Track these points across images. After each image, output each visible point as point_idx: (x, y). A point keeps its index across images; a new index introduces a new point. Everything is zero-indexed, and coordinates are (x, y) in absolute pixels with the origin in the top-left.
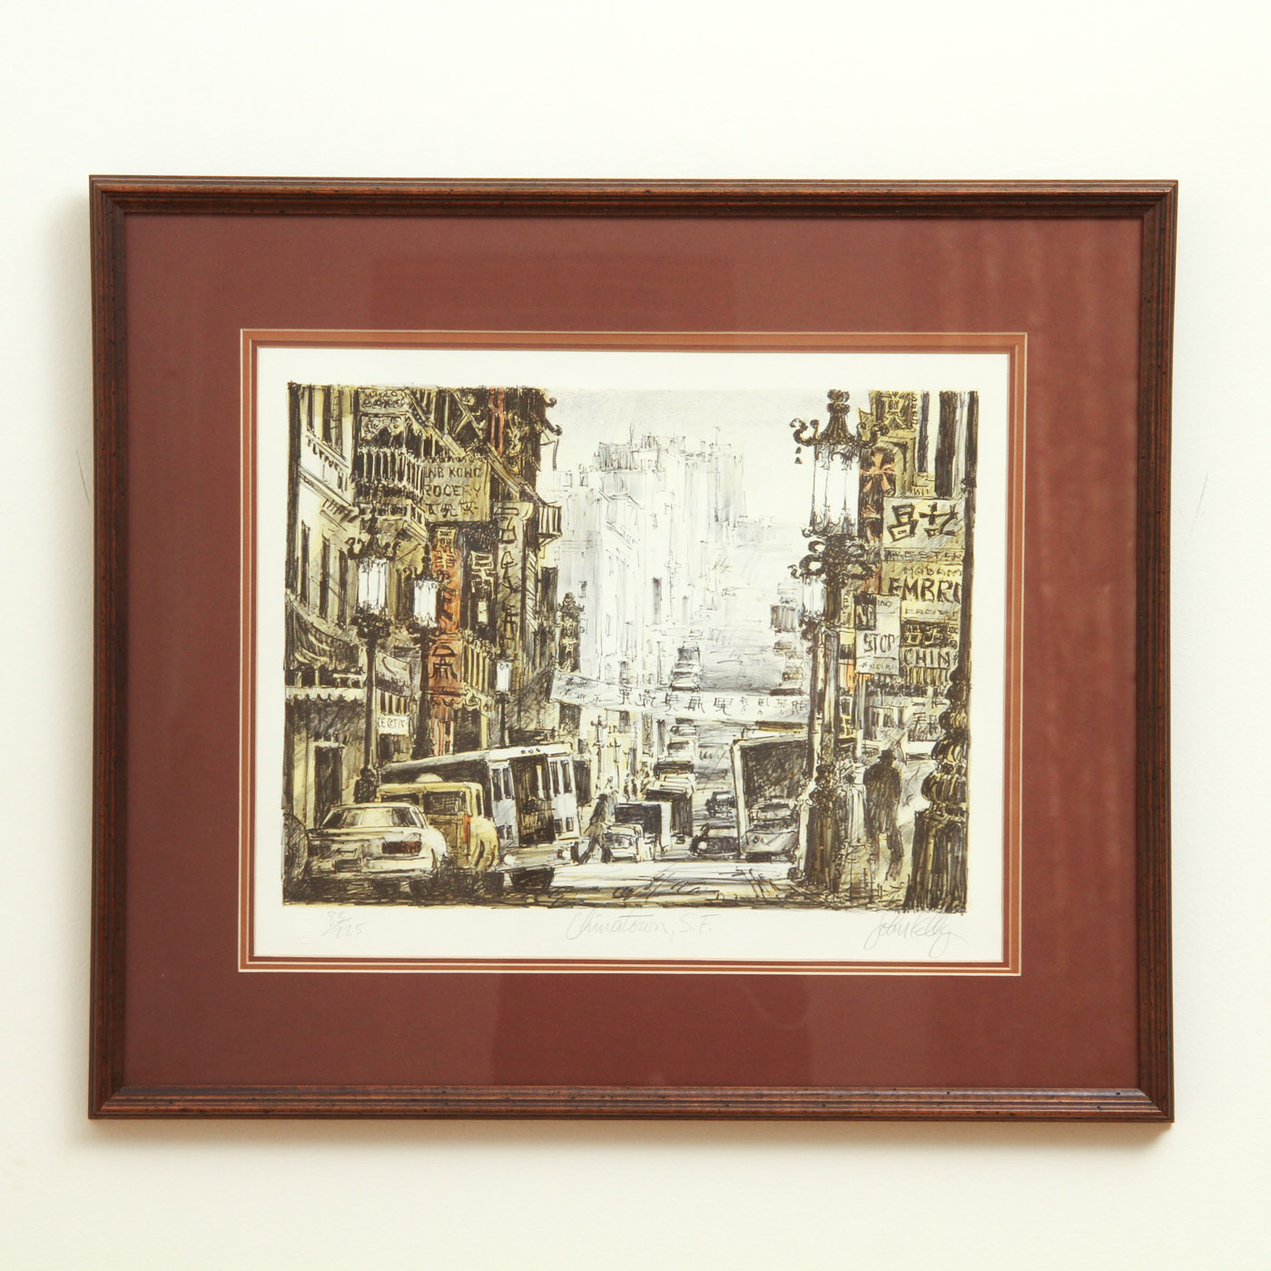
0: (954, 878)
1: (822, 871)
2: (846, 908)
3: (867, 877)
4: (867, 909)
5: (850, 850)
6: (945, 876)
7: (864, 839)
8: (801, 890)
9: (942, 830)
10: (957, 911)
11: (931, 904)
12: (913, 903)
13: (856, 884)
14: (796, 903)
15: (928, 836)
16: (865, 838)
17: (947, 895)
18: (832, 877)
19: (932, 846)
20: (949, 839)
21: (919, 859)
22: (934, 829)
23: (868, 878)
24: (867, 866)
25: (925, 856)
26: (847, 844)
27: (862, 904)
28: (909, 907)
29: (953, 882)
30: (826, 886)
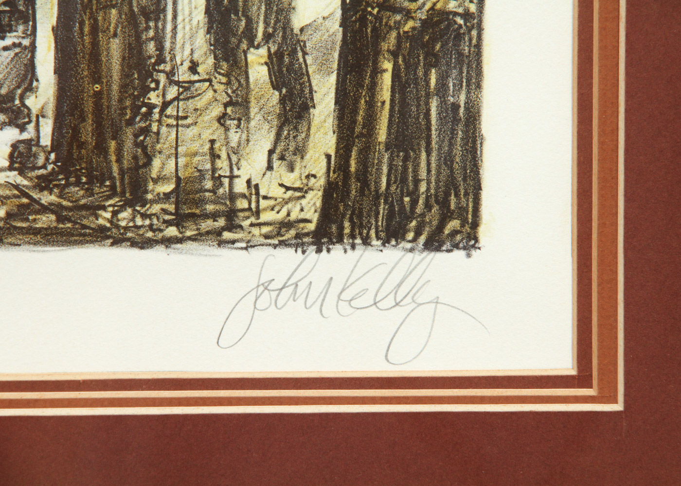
0: (447, 160)
1: (101, 148)
2: (168, 242)
3: (219, 163)
4: (221, 243)
5: (172, 92)
6: (424, 155)
7: (207, 65)
8: (47, 198)
9: (414, 38)
10: (456, 246)
11: (387, 229)
12: (341, 228)
13: (188, 180)
14: (37, 232)
15: (377, 53)
16: (211, 61)
17: (428, 206)
18: (126, 164)
19: (387, 79)
20: (433, 61)
21: (355, 111)
22: (394, 34)
23: (222, 164)
24: (218, 134)
25: (371, 104)
26: (162, 78)
27: (208, 233)
28: (329, 236)
29: (445, 172)
30: (113, 187)
